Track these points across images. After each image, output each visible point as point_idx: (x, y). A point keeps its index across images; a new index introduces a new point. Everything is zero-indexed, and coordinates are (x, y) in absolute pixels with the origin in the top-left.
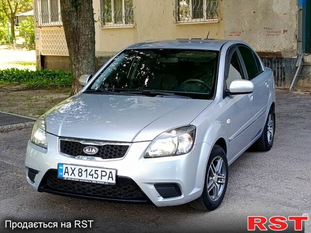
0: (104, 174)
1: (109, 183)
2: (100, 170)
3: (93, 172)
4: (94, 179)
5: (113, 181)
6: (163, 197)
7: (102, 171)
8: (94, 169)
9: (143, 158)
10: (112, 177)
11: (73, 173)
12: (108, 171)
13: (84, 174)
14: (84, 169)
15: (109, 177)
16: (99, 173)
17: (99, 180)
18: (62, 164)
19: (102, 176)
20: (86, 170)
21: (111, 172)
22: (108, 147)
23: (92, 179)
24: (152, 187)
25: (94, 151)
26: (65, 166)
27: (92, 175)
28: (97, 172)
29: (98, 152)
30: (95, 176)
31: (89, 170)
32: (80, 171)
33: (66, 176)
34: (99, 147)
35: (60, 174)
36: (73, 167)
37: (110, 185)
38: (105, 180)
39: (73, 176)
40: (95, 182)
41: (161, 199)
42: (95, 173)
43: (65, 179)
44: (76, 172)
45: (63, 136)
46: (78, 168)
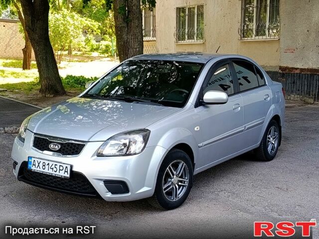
0: (61, 168)
1: (64, 177)
2: (59, 164)
3: (53, 166)
4: (54, 173)
5: (68, 175)
6: (112, 193)
7: (60, 166)
8: (55, 163)
9: (96, 157)
10: (67, 172)
11: (38, 165)
12: (65, 166)
13: (47, 167)
14: (47, 162)
15: (65, 171)
16: (58, 167)
17: (57, 173)
18: (31, 157)
19: (60, 170)
20: (48, 164)
21: (66, 167)
22: (68, 144)
23: (52, 172)
24: (102, 184)
25: (57, 148)
26: (33, 159)
27: (53, 169)
28: (56, 166)
29: (60, 149)
30: (55, 169)
31: (51, 163)
32: (44, 164)
33: (33, 168)
34: (61, 144)
35: (29, 166)
36: (39, 160)
37: (65, 178)
38: (62, 174)
39: (38, 169)
40: (54, 175)
41: (109, 195)
42: (55, 167)
43: (33, 170)
44: (41, 165)
45: (37, 133)
46: (42, 161)
